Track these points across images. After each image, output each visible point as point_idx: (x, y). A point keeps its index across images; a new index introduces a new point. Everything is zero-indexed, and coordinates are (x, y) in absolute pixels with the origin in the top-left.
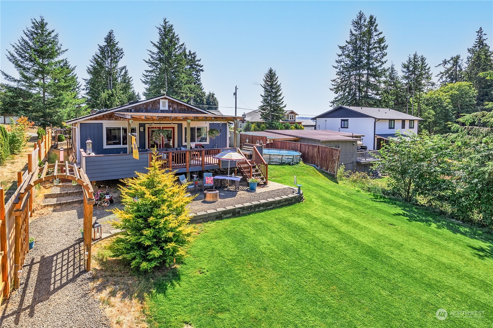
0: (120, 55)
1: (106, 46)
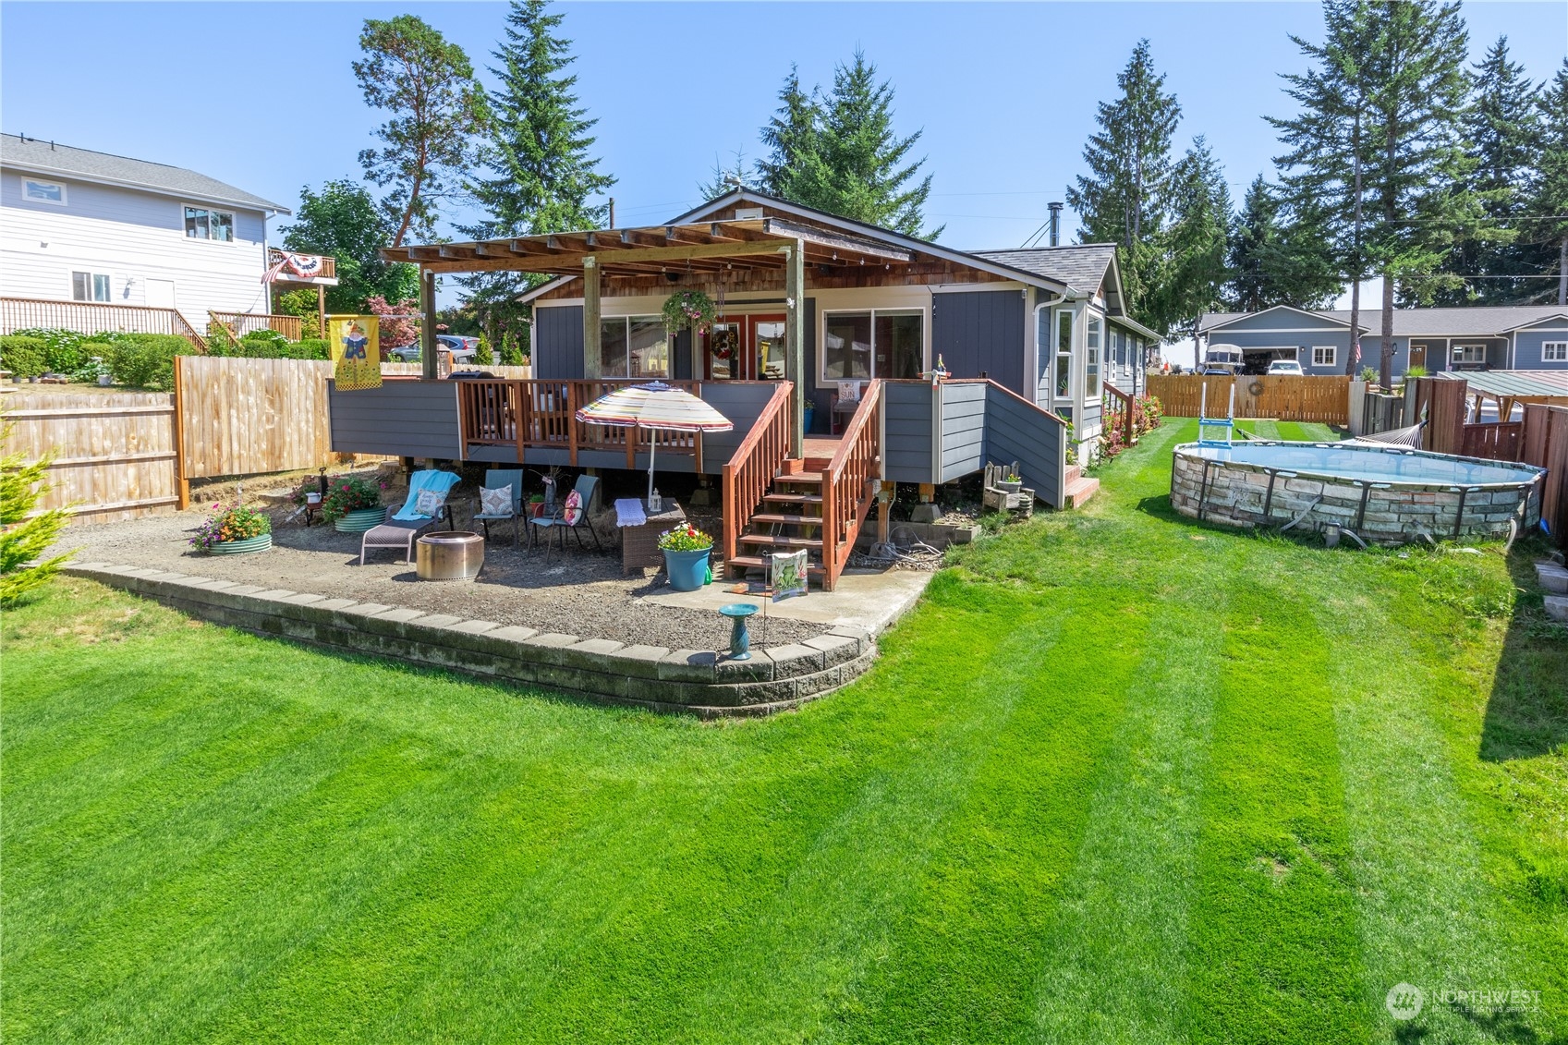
0: (1170, 119)
1: (1123, 103)
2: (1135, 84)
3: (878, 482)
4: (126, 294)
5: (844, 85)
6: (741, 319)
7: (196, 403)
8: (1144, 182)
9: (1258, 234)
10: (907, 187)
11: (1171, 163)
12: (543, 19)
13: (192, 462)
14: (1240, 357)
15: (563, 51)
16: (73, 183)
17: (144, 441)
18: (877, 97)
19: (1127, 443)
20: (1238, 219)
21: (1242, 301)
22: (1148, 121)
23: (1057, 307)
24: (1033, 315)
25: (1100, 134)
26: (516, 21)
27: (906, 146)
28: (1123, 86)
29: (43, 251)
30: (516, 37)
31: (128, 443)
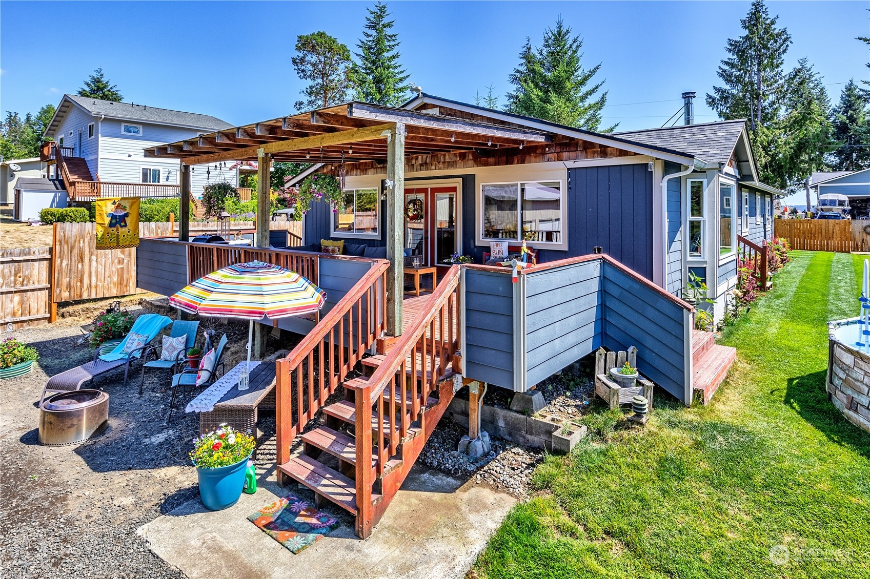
0: (782, 45)
1: (747, 38)
2: (754, 25)
3: (459, 377)
4: (167, 179)
5: (550, 41)
6: (424, 191)
7: (66, 253)
8: (763, 87)
9: (852, 120)
10: (592, 100)
11: (783, 74)
12: (383, 25)
13: (60, 291)
14: (847, 202)
15: (394, 40)
16: (146, 125)
17: (27, 278)
18: (571, 46)
19: (763, 288)
20: (835, 110)
21: (841, 163)
22: (765, 47)
23: (687, 177)
24: (661, 186)
25: (729, 59)
26: (369, 27)
27: (591, 74)
28: (745, 27)
29: (129, 159)
30: (368, 36)
31: (15, 281)
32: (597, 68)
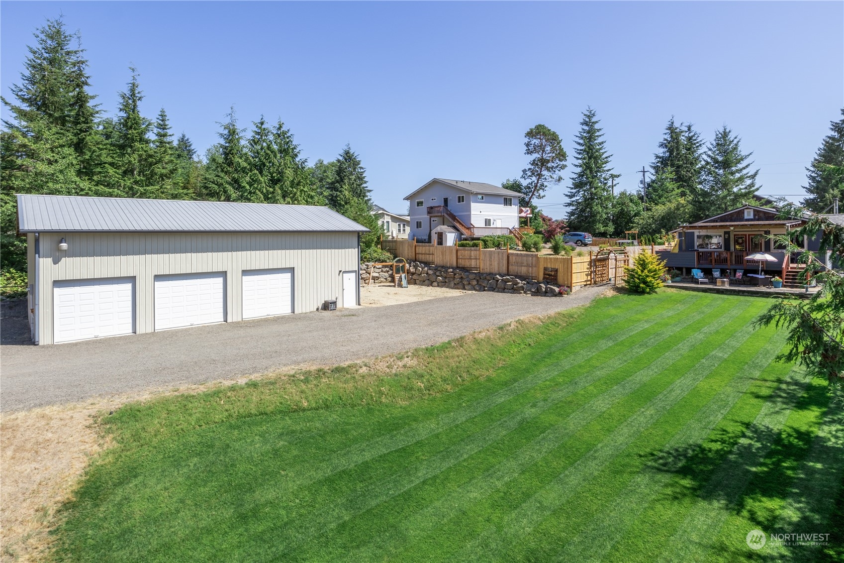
5: (718, 137)
6: (745, 235)
18: (733, 141)
30: (582, 129)
32: (751, 154)
